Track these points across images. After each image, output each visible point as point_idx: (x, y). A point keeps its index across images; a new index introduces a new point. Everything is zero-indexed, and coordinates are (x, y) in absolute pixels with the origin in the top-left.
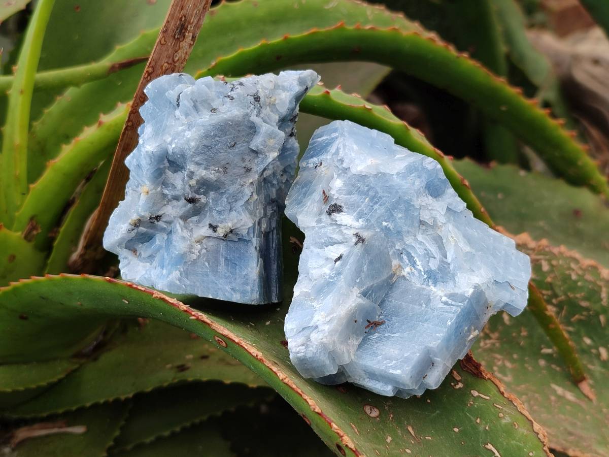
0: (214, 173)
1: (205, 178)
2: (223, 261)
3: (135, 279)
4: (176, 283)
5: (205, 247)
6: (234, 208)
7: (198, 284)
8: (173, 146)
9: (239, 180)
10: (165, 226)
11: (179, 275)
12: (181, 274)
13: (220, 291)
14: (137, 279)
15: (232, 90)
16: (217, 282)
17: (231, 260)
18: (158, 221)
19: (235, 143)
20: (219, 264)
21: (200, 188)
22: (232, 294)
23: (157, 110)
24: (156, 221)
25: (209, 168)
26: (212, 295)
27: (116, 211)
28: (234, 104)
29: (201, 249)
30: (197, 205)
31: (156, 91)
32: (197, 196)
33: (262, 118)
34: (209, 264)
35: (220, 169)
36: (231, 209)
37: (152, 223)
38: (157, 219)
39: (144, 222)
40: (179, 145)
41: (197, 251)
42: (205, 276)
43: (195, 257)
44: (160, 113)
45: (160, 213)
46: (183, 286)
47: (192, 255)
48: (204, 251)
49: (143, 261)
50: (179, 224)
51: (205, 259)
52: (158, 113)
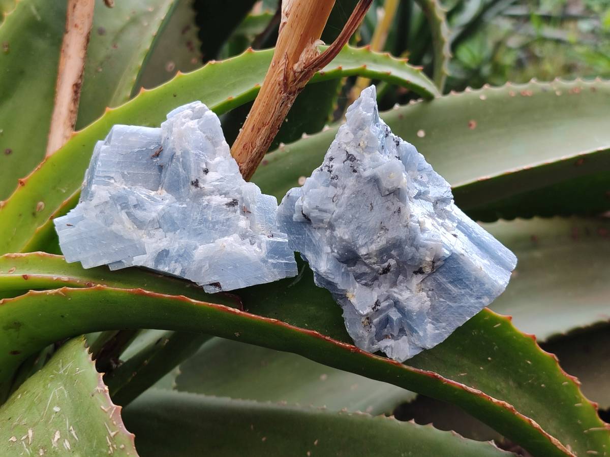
0: (380, 240)
1: (378, 249)
2: (450, 286)
3: (407, 356)
4: (437, 334)
5: (428, 289)
6: (418, 246)
7: (452, 319)
8: (336, 251)
9: (400, 225)
10: (387, 304)
11: (432, 326)
12: (433, 324)
13: (471, 308)
14: (409, 354)
15: (330, 171)
16: (462, 304)
17: (455, 280)
18: (380, 305)
19: (371, 204)
20: (449, 292)
21: (382, 258)
22: (481, 302)
23: (301, 237)
24: (378, 307)
25: (374, 240)
26: (468, 315)
27: (347, 324)
28: (342, 180)
29: (427, 294)
30: (392, 269)
31: (285, 224)
32: (386, 264)
33: (370, 167)
34: (443, 298)
35: (381, 232)
36: (417, 249)
37: (377, 311)
38: (378, 305)
39: (372, 315)
40: (339, 247)
41: (427, 298)
42: (449, 309)
43: (429, 303)
44: (304, 236)
45: (375, 300)
46: (443, 330)
47: (425, 304)
48: (430, 293)
49: (399, 338)
50: (395, 292)
51: (437, 298)
52: (302, 238)
